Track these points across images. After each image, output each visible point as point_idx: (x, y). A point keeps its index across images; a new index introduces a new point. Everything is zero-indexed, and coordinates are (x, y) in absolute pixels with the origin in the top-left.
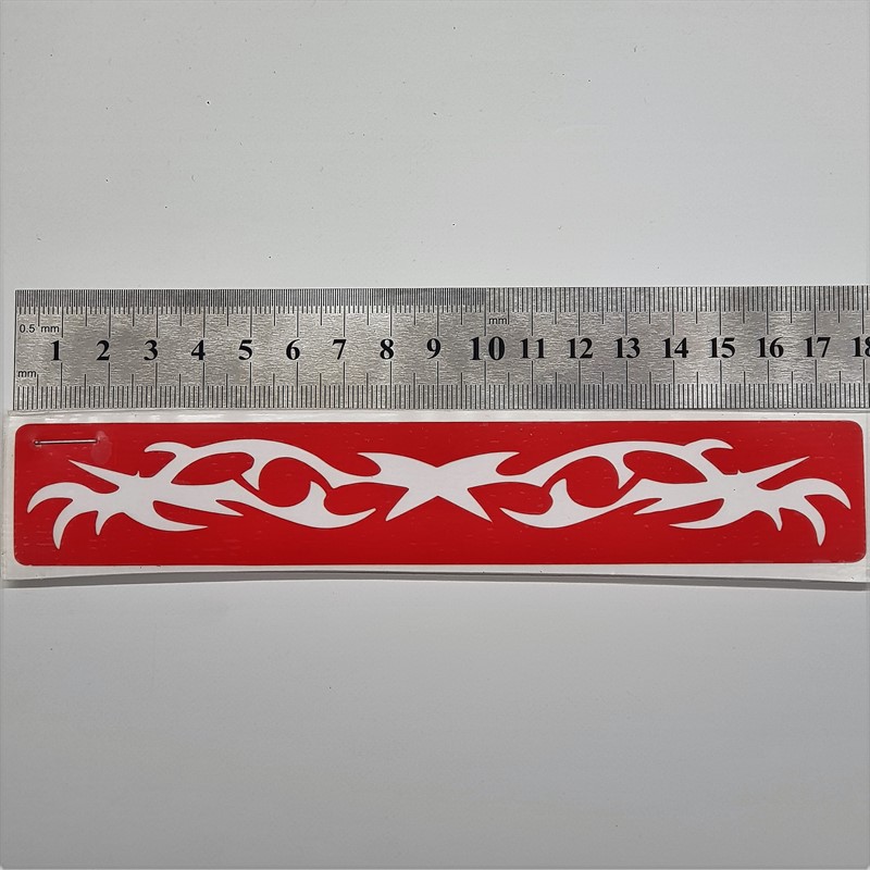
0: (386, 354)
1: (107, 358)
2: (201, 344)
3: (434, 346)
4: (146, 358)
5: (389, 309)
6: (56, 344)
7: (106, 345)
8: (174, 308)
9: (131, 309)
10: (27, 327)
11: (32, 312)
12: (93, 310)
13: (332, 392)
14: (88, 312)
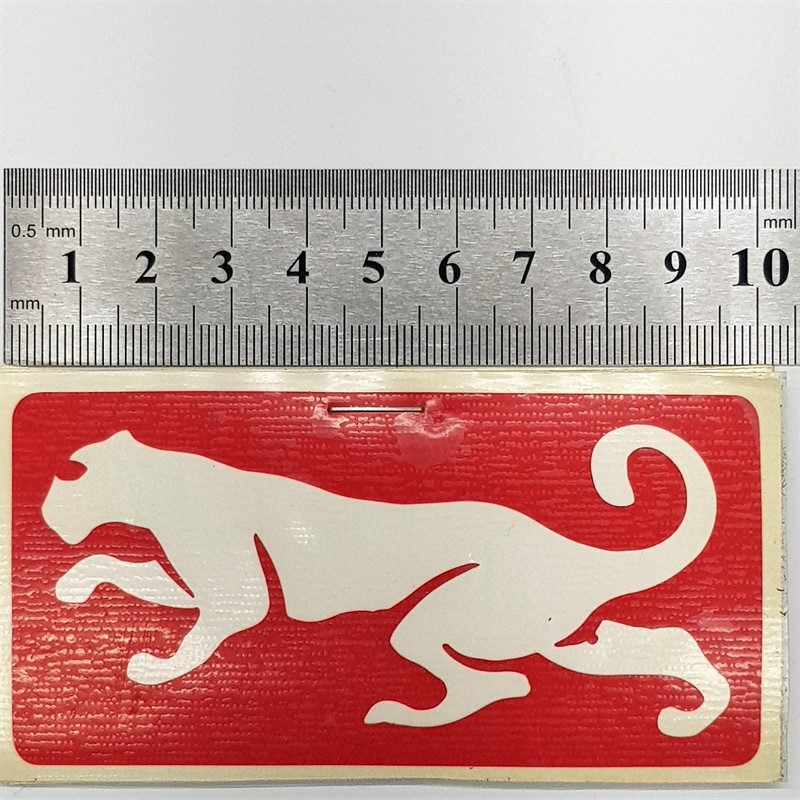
0: (600, 275)
1: (152, 280)
2: (302, 257)
3: (676, 263)
4: (215, 280)
5: (603, 204)
6: (71, 256)
7: (150, 257)
8: (258, 200)
9: (190, 200)
10: (24, 228)
11: (31, 203)
12: (130, 199)
13: (513, 336)
14: (122, 205)
